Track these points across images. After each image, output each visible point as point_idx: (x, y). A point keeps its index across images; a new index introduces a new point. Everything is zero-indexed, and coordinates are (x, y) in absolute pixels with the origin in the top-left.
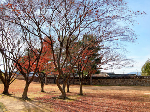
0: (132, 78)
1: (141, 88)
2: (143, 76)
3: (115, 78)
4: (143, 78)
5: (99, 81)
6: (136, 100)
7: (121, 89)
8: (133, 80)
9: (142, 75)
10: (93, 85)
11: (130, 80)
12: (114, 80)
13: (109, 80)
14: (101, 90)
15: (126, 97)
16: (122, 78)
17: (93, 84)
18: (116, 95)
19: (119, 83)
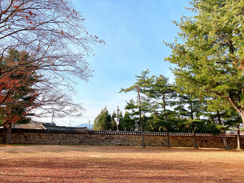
0: (79, 133)
1: (88, 148)
2: (95, 131)
3: (54, 133)
4: (94, 134)
5: (25, 137)
6: (75, 167)
7: (59, 151)
8: (81, 137)
9: (93, 130)
10: (10, 144)
11: (76, 135)
12: (52, 136)
13: (44, 136)
14: (25, 152)
15: (62, 163)
16: (65, 133)
17: (12, 142)
18: (47, 160)
19: (59, 141)
